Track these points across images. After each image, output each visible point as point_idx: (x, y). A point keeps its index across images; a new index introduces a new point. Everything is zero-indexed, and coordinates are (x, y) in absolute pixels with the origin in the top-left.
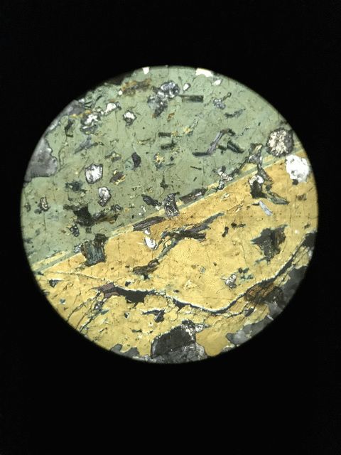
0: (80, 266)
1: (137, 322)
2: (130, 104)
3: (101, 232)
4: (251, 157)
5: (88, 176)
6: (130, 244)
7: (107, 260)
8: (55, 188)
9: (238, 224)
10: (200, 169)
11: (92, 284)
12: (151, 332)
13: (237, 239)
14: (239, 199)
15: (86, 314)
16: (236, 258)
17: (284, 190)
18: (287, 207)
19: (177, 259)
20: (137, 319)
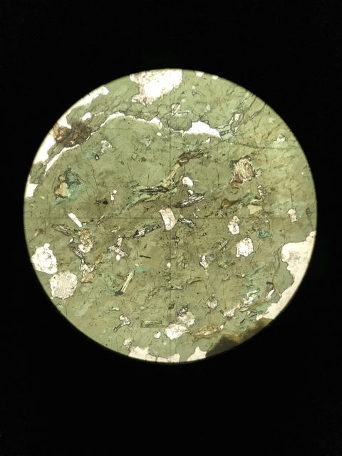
0: (256, 156)
1: (198, 102)
2: (212, 316)
3: (236, 190)
4: (92, 269)
5: (251, 245)
6: (207, 179)
7: (229, 163)
8: (283, 231)
9: (102, 205)
10: (141, 256)
11: (244, 139)
12: (183, 93)
13: (102, 189)
14: (101, 228)
15: (249, 109)
16: (102, 170)
17: (58, 239)
18: (53, 222)
19: (161, 167)
20: (198, 105)
